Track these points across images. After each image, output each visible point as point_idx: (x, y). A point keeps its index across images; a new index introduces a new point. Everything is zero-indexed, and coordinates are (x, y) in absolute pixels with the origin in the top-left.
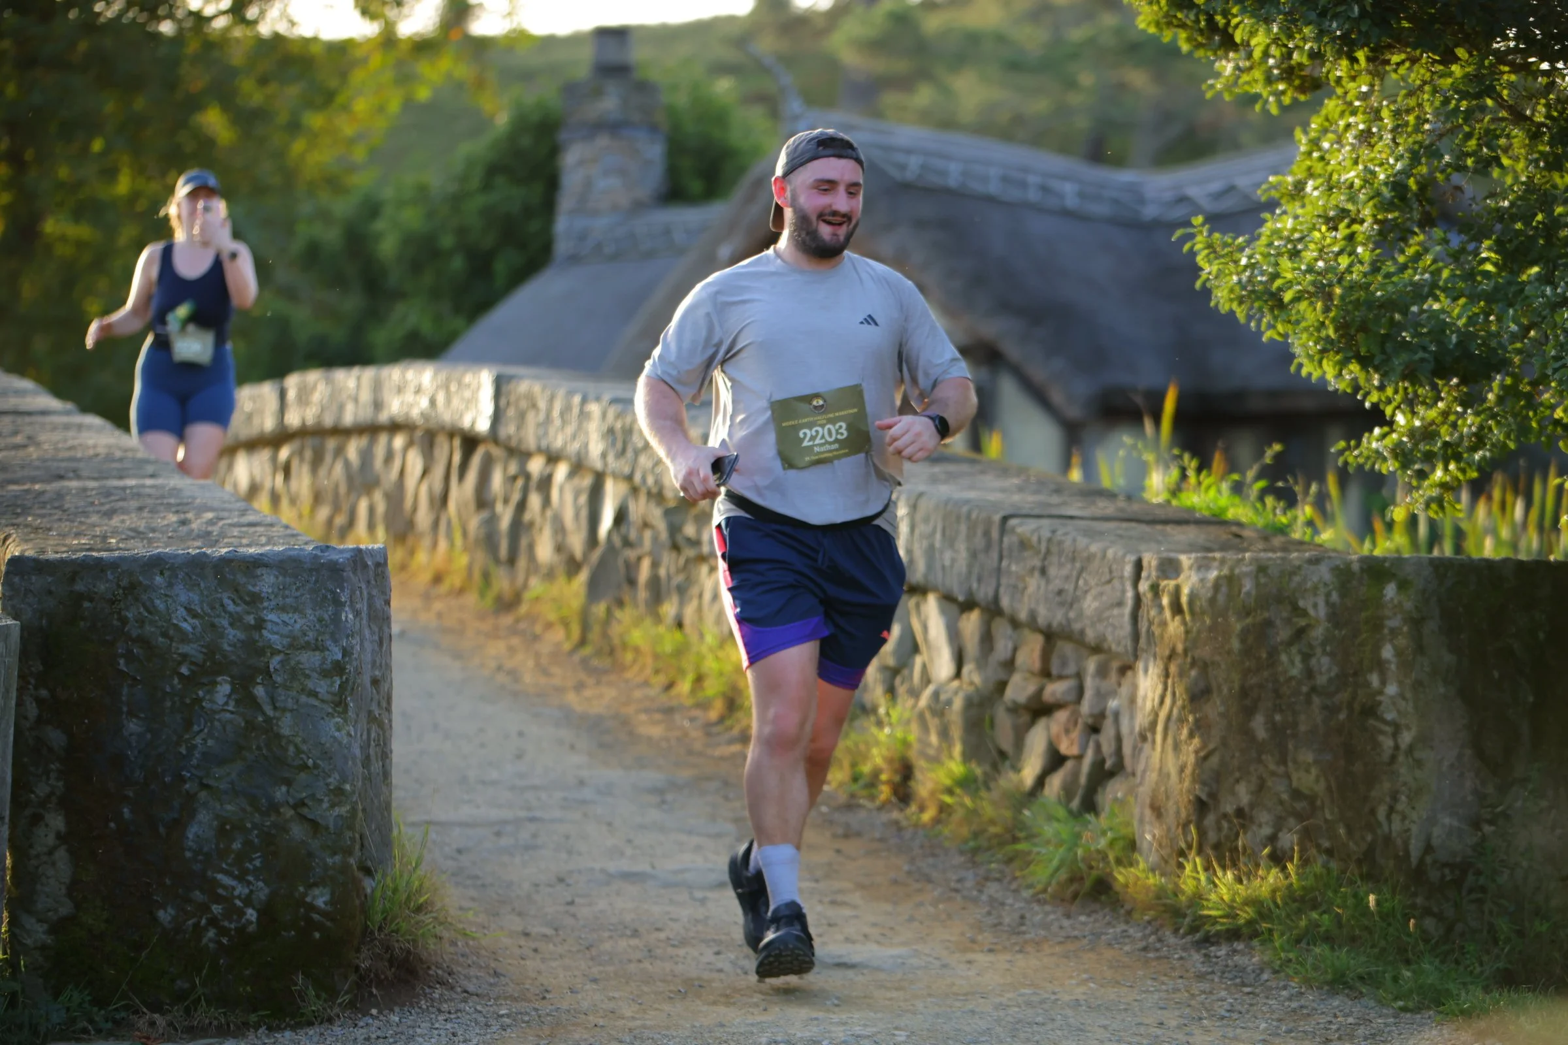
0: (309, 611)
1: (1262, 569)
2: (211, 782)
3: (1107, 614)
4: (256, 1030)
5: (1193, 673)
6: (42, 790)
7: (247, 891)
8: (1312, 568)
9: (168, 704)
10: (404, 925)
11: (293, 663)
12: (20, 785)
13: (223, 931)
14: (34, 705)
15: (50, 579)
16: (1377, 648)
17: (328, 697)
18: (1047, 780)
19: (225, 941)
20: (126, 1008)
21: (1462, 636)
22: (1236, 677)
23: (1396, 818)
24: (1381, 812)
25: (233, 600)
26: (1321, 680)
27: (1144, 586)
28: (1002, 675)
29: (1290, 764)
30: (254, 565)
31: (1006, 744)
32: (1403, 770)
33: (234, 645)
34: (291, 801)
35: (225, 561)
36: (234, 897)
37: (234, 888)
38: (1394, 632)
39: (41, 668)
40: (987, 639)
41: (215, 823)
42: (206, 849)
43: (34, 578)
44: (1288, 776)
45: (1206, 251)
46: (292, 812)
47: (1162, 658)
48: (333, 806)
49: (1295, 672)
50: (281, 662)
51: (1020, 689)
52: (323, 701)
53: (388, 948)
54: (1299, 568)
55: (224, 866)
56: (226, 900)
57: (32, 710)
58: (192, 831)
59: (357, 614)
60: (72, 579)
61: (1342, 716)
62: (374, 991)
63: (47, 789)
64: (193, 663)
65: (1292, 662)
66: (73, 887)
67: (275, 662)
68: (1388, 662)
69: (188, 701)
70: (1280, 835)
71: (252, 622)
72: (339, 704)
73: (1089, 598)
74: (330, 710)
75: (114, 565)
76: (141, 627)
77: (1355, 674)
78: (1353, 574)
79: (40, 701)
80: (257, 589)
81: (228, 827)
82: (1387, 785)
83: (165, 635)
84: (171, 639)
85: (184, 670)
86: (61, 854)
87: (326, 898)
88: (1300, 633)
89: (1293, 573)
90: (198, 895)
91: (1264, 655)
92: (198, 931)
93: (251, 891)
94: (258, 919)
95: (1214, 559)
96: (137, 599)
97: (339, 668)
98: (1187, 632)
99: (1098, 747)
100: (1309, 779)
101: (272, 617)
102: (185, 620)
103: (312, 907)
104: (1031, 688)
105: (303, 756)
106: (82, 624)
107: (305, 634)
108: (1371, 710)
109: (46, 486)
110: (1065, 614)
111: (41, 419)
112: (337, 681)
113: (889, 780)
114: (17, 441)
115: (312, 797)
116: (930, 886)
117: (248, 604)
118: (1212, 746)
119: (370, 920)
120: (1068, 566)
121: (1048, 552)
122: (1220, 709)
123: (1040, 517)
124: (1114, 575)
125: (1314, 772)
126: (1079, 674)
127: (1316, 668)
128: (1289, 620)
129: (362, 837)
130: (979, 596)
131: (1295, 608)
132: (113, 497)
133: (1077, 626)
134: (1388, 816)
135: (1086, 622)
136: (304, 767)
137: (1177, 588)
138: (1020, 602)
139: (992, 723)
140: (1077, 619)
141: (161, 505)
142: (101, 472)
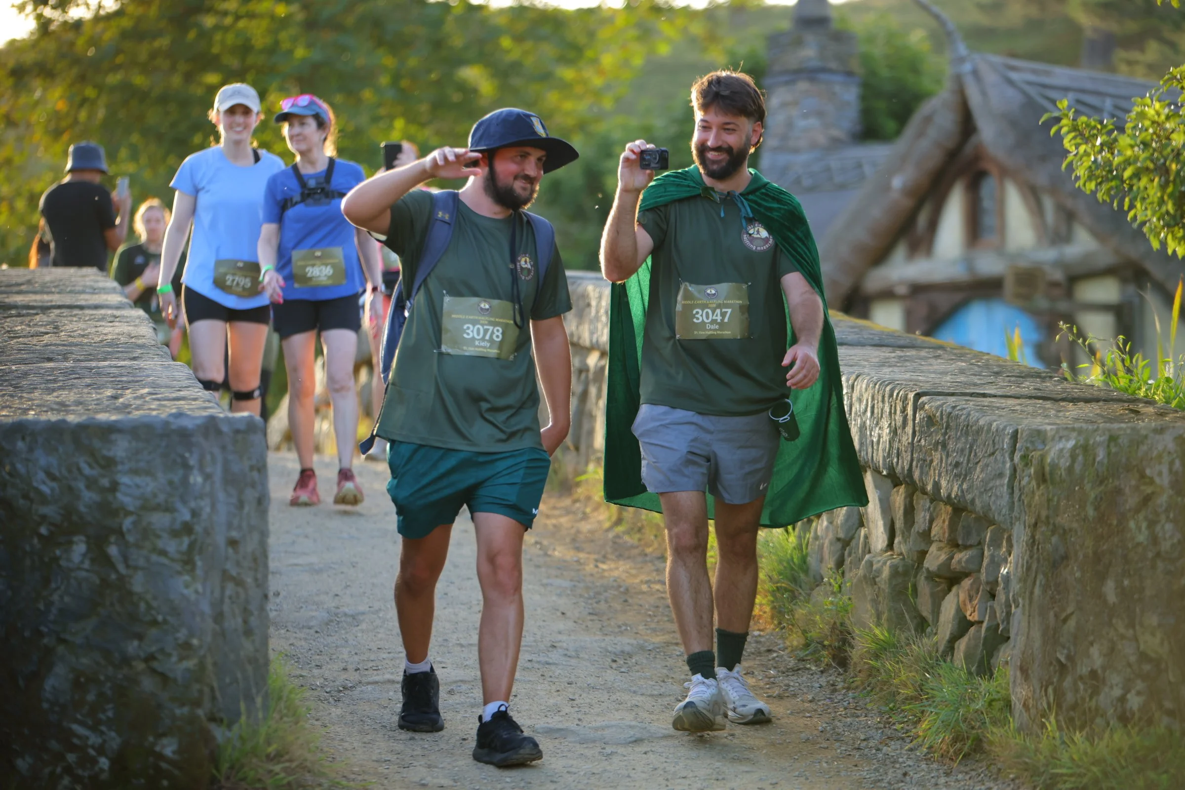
0: (160, 475)
1: (1113, 439)
2: (68, 637)
3: (991, 485)
5: (1054, 539)
7: (99, 740)
8: (1157, 437)
10: (252, 774)
11: (144, 523)
13: (77, 779)
17: (177, 556)
18: (956, 646)
22: (1089, 543)
26: (1165, 546)
27: (1017, 458)
28: (923, 547)
29: (1137, 627)
30: (108, 431)
31: (926, 612)
33: (90, 507)
34: (142, 654)
35: (82, 427)
36: (87, 746)
37: (87, 738)
40: (910, 511)
41: (71, 676)
42: (61, 701)
44: (1136, 639)
45: (1072, 135)
46: (140, 666)
47: (1029, 527)
48: (181, 659)
49: (1141, 538)
50: (134, 523)
51: (934, 560)
52: (173, 560)
54: (1146, 437)
55: (79, 716)
56: (80, 749)
58: (50, 683)
59: (207, 477)
64: (51, 524)
65: (1139, 529)
67: (127, 524)
69: (46, 559)
70: (1129, 696)
71: (107, 485)
72: (188, 562)
73: (978, 469)
74: (179, 569)
80: (111, 454)
81: (82, 680)
83: (26, 497)
84: (32, 501)
85: (43, 530)
87: (174, 747)
88: (1147, 500)
89: (1140, 442)
90: (54, 745)
91: (1115, 522)
92: (54, 779)
93: (105, 741)
94: (110, 767)
95: (1073, 429)
97: (187, 528)
98: (1049, 500)
99: (993, 613)
100: (1153, 644)
101: (125, 480)
102: (44, 483)
103: (161, 756)
104: (943, 557)
105: (153, 612)
107: (155, 496)
109: (23, 367)
110: (961, 485)
111: (87, 312)
112: (186, 541)
113: (830, 646)
114: (42, 330)
115: (162, 650)
116: (838, 744)
117: (103, 467)
118: (1070, 610)
119: (217, 769)
120: (963, 439)
121: (948, 427)
122: (1078, 575)
123: (953, 394)
124: (997, 447)
125: (1159, 635)
126: (979, 543)
127: (1160, 535)
128: (1137, 488)
129: (212, 689)
130: (898, 470)
131: (1143, 476)
132: (74, 376)
133: (969, 497)
135: (976, 492)
136: (154, 623)
137: (1042, 458)
138: (927, 474)
139: (915, 590)
140: (969, 489)
141: (111, 382)
142: (90, 355)
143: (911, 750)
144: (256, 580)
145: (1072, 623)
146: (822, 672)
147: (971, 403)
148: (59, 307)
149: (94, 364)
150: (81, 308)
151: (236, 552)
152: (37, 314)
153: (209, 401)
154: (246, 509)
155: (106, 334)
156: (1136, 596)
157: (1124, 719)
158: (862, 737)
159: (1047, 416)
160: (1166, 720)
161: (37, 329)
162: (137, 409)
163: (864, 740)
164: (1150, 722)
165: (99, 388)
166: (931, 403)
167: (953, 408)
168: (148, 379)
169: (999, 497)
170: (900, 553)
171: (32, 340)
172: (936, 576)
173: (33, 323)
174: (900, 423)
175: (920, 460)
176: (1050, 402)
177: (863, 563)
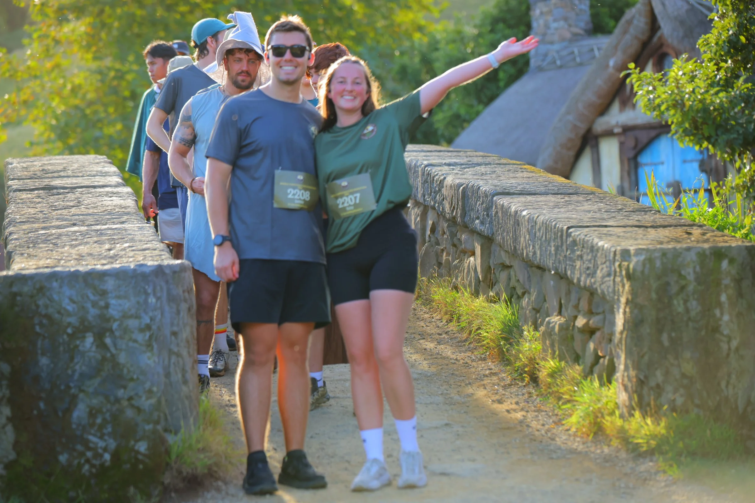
0: (132, 298)
1: (664, 254)
2: (85, 388)
3: (605, 280)
5: (636, 311)
7: (104, 444)
8: (687, 253)
10: (189, 460)
11: (124, 325)
13: (93, 466)
16: (719, 295)
17: (143, 343)
18: (594, 370)
19: (94, 471)
22: (654, 313)
23: (730, 387)
24: (723, 384)
25: (94, 295)
26: (693, 314)
27: (617, 264)
28: (575, 313)
29: (680, 359)
30: (103, 275)
31: (579, 352)
32: (733, 361)
33: (94, 317)
34: (126, 397)
35: (88, 274)
36: (98, 448)
37: (98, 443)
38: (726, 286)
40: (569, 293)
41: (88, 410)
42: (83, 423)
44: (679, 366)
45: (639, 83)
46: (125, 403)
48: (147, 399)
49: (681, 309)
50: (119, 326)
51: (580, 322)
52: (141, 345)
53: (180, 472)
54: (681, 253)
55: (93, 432)
56: (94, 450)
58: (76, 414)
59: (158, 299)
60: (11, 285)
61: (703, 333)
62: (173, 495)
64: (74, 327)
65: (679, 304)
66: (16, 445)
67: (115, 326)
68: (724, 303)
69: (72, 347)
71: (103, 305)
72: (149, 346)
73: (598, 272)
74: (145, 349)
75: (31, 277)
76: (47, 309)
78: (707, 256)
80: (105, 288)
81: (94, 411)
82: (725, 370)
83: (59, 312)
84: (62, 315)
85: (69, 331)
86: (9, 428)
87: (145, 447)
89: (678, 256)
90: (79, 447)
91: (666, 301)
92: (80, 466)
93: (107, 446)
94: (111, 459)
95: (644, 249)
96: (44, 295)
97: (148, 327)
98: (633, 290)
99: (611, 351)
100: (689, 368)
101: (113, 302)
102: (69, 305)
103: (138, 452)
104: (585, 321)
105: (131, 374)
106: (16, 308)
107: (130, 310)
108: (716, 329)
109: (59, 231)
110: (590, 280)
111: (98, 190)
112: (148, 334)
113: (529, 371)
114: (71, 204)
115: (137, 394)
117: (101, 295)
118: (645, 350)
119: (170, 458)
120: (591, 254)
121: (583, 247)
122: (648, 331)
123: (588, 227)
124: (607, 259)
125: (691, 363)
126: (604, 312)
127: (690, 308)
128: (677, 282)
129: (165, 415)
130: (560, 271)
131: (680, 275)
132: (87, 236)
133: (595, 286)
134: (727, 386)
135: (598, 284)
136: (132, 379)
137: (628, 266)
138: (574, 273)
139: (573, 338)
140: (595, 283)
141: (108, 239)
142: (97, 221)
144: (189, 353)
145: (646, 358)
146: (524, 386)
147: (597, 232)
148: (82, 187)
149: (98, 227)
150: (94, 187)
151: (176, 338)
152: (68, 193)
153: (163, 250)
154: (182, 314)
155: (107, 206)
156: (679, 342)
157: (674, 410)
159: (636, 239)
160: (696, 410)
161: (68, 203)
162: (121, 257)
164: (687, 412)
165: (102, 244)
166: (575, 233)
167: (586, 235)
168: (130, 237)
169: (609, 287)
170: (565, 317)
171: (65, 212)
172: (582, 331)
173: (66, 199)
174: (560, 244)
175: (570, 265)
176: (642, 229)
177: (545, 323)
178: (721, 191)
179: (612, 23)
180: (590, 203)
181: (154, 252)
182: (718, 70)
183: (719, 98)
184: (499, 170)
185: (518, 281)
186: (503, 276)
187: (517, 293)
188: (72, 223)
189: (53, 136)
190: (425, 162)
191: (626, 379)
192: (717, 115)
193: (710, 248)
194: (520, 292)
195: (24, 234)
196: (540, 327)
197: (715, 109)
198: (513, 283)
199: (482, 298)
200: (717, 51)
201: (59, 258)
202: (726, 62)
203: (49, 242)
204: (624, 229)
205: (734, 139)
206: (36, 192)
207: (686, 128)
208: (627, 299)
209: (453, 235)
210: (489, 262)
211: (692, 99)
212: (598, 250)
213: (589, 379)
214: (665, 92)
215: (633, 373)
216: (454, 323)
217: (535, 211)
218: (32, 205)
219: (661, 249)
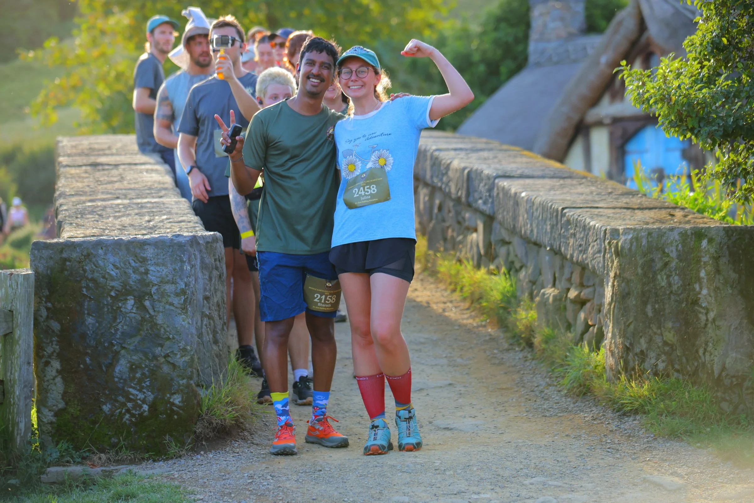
0: (169, 265)
1: (650, 233)
2: (126, 346)
3: (596, 256)
4: (148, 461)
5: (623, 285)
6: (49, 350)
7: (143, 396)
8: (670, 233)
9: (106, 309)
10: (218, 412)
11: (162, 290)
12: (39, 348)
13: (133, 415)
14: (45, 310)
15: (51, 252)
16: (698, 271)
17: (179, 306)
18: (584, 337)
19: (133, 420)
20: (89, 451)
21: (741, 265)
22: (639, 286)
23: (707, 354)
24: (701, 352)
25: (135, 261)
26: (675, 288)
27: (607, 242)
28: (568, 286)
29: (662, 329)
30: (143, 244)
31: (571, 320)
32: (710, 331)
33: (135, 282)
34: (163, 354)
35: (130, 242)
36: (137, 399)
37: (137, 395)
38: (706, 264)
39: (48, 293)
40: (562, 267)
41: (128, 365)
42: (124, 377)
43: (44, 251)
44: (661, 334)
45: (630, 78)
46: (162, 360)
48: (182, 357)
49: (664, 284)
50: (157, 289)
51: (573, 294)
52: (176, 308)
53: (211, 423)
54: (665, 233)
55: (132, 385)
56: (134, 401)
57: (44, 313)
58: (117, 369)
59: (193, 266)
60: (61, 252)
61: (684, 305)
62: (204, 443)
63: (52, 350)
64: (116, 290)
65: (663, 279)
66: (65, 395)
67: (154, 290)
68: (703, 278)
69: (115, 308)
70: (658, 363)
71: (143, 271)
72: (184, 308)
73: (590, 248)
74: (180, 312)
75: (79, 245)
76: (93, 274)
77: (689, 284)
78: (689, 236)
79: (48, 309)
80: (145, 255)
81: (134, 367)
82: (703, 338)
83: (104, 277)
84: (107, 279)
85: (113, 294)
86: (59, 380)
87: (180, 399)
88: (666, 264)
89: (663, 236)
90: (121, 399)
91: (651, 276)
92: (121, 415)
93: (145, 397)
94: (149, 409)
95: (631, 229)
96: (91, 261)
97: (183, 292)
98: (620, 265)
99: (600, 320)
100: (670, 336)
101: (152, 268)
102: (113, 270)
103: (173, 404)
104: (577, 292)
105: (168, 333)
106: (66, 272)
107: (167, 276)
108: (695, 302)
109: (104, 203)
110: (582, 256)
111: (139, 167)
112: (183, 298)
113: (525, 337)
114: (115, 179)
115: (172, 352)
116: (523, 389)
117: (141, 262)
118: (631, 320)
119: (201, 410)
120: (583, 233)
121: (576, 226)
122: (634, 302)
123: (581, 208)
124: (598, 237)
125: (672, 332)
126: (594, 285)
127: (672, 282)
128: (661, 258)
129: (198, 371)
130: (555, 247)
131: (664, 252)
132: (129, 209)
133: (586, 262)
134: (704, 353)
135: (589, 260)
136: (168, 338)
137: (617, 243)
138: (567, 250)
139: (565, 308)
140: (586, 258)
141: (148, 212)
142: (139, 195)
143: (559, 391)
144: (219, 315)
145: (632, 327)
146: (521, 351)
147: (589, 213)
148: (124, 164)
149: (139, 201)
150: (136, 164)
152: (112, 169)
153: (197, 223)
154: (213, 280)
155: (148, 182)
156: (662, 313)
157: (656, 374)
158: (536, 385)
159: (624, 220)
160: (676, 374)
161: (112, 179)
162: (160, 228)
163: (537, 386)
164: (668, 376)
165: (142, 216)
166: (569, 213)
167: (579, 216)
168: (167, 210)
169: (599, 263)
170: (558, 289)
171: (109, 186)
172: (574, 301)
173: (110, 175)
174: (555, 223)
175: (564, 242)
176: (630, 210)
177: (540, 294)
178: (702, 178)
179: (603, 23)
180: (582, 186)
181: (189, 224)
182: (702, 67)
183: (703, 94)
184: (500, 155)
185: (516, 256)
186: (503, 251)
187: (515, 267)
188: (115, 196)
189: (98, 118)
190: (434, 148)
191: (613, 346)
192: (700, 108)
193: (691, 228)
194: (517, 265)
195: (73, 205)
196: (536, 297)
197: (698, 104)
198: (512, 258)
199: (483, 270)
200: (701, 51)
201: (104, 228)
202: (709, 61)
203: (95, 213)
204: (613, 211)
205: (715, 130)
206: (84, 168)
207: (672, 120)
208: (616, 274)
209: (458, 213)
210: (490, 239)
211: (678, 94)
212: (589, 229)
213: (579, 345)
214: (653, 88)
215: (619, 340)
216: (457, 293)
217: (533, 193)
218: (81, 180)
219: (647, 229)
